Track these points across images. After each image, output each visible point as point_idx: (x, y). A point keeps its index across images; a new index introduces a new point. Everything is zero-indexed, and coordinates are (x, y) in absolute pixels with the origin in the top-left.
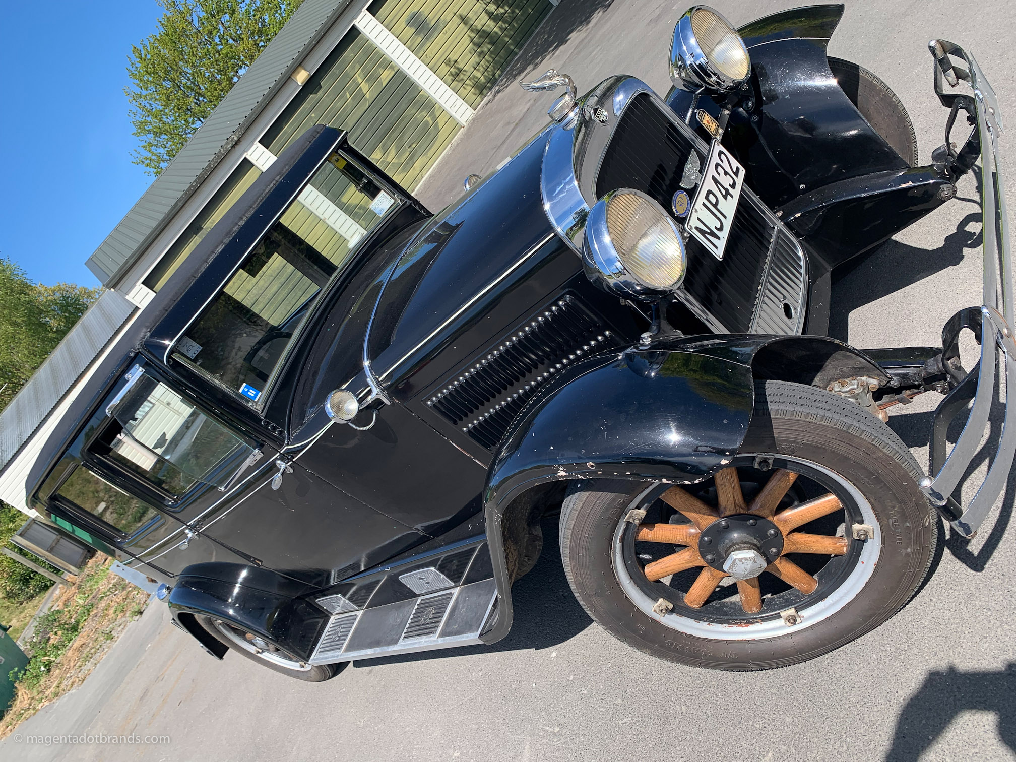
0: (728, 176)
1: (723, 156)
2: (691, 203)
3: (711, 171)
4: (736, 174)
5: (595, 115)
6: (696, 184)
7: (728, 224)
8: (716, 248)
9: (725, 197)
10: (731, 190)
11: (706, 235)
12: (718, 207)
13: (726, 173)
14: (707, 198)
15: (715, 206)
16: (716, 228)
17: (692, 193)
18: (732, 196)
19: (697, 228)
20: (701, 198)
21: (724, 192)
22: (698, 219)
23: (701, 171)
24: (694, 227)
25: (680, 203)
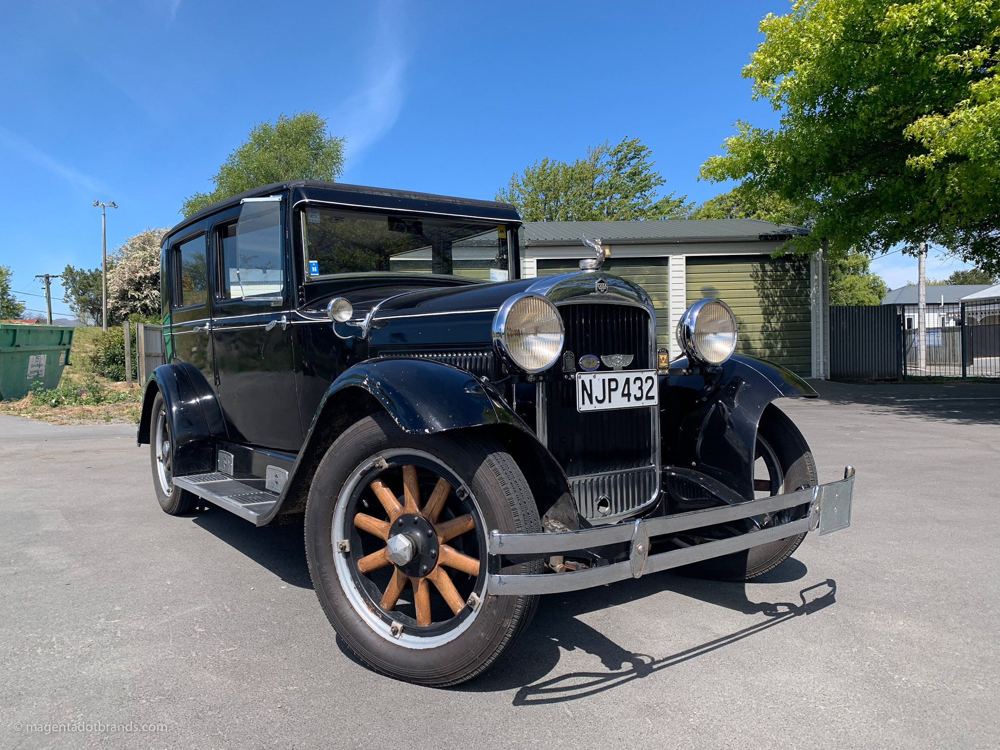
1: (650, 382)
2: (597, 370)
3: (632, 376)
4: (648, 398)
5: (599, 282)
6: (612, 369)
7: (606, 406)
8: (583, 403)
11: (585, 392)
12: (612, 393)
13: (640, 388)
14: (610, 380)
15: (610, 390)
16: (596, 397)
18: (629, 400)
19: (583, 381)
20: (607, 376)
22: (591, 381)
23: (624, 368)
24: (582, 379)
25: (589, 361)
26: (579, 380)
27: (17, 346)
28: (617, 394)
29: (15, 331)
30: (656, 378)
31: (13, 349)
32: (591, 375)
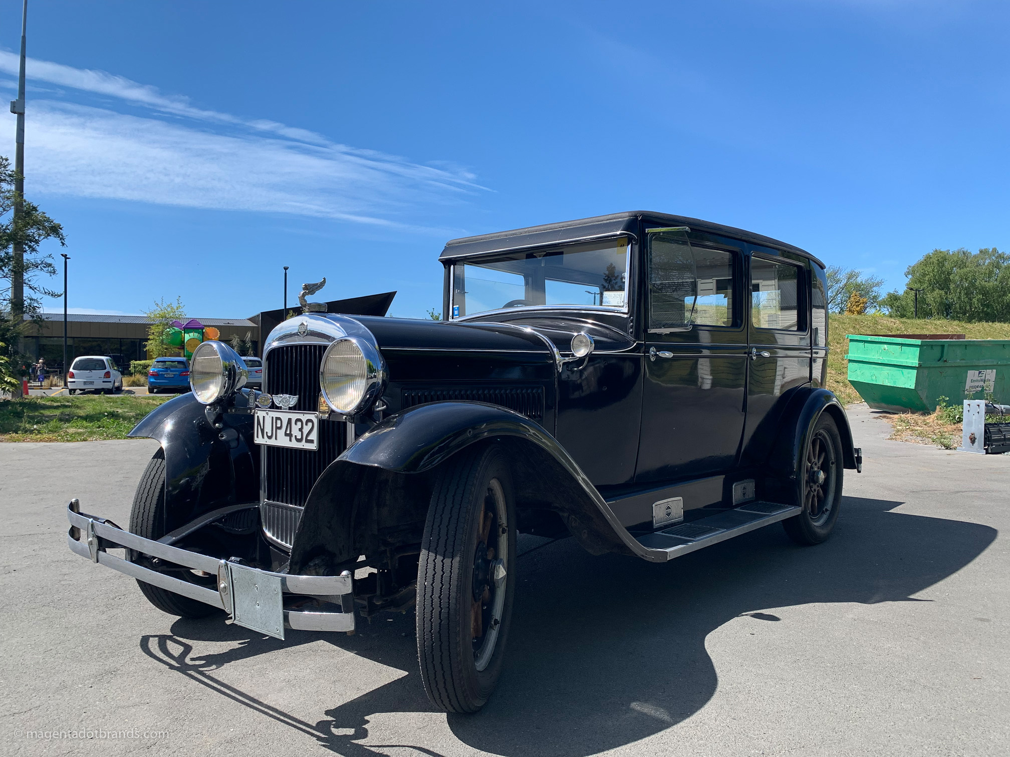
0: (300, 433)
1: (310, 424)
2: (269, 408)
3: (294, 416)
4: (308, 441)
6: (280, 408)
7: (274, 442)
8: (257, 437)
9: (286, 435)
10: (293, 438)
11: (259, 426)
12: (278, 431)
13: (301, 430)
14: (277, 419)
15: (277, 428)
16: (267, 432)
17: (273, 406)
18: (291, 440)
19: (258, 416)
20: (275, 414)
21: (288, 432)
24: (258, 415)
25: (264, 399)
26: (256, 415)
27: (946, 361)
28: (281, 433)
29: (943, 346)
30: (315, 421)
31: (940, 364)
32: (265, 412)
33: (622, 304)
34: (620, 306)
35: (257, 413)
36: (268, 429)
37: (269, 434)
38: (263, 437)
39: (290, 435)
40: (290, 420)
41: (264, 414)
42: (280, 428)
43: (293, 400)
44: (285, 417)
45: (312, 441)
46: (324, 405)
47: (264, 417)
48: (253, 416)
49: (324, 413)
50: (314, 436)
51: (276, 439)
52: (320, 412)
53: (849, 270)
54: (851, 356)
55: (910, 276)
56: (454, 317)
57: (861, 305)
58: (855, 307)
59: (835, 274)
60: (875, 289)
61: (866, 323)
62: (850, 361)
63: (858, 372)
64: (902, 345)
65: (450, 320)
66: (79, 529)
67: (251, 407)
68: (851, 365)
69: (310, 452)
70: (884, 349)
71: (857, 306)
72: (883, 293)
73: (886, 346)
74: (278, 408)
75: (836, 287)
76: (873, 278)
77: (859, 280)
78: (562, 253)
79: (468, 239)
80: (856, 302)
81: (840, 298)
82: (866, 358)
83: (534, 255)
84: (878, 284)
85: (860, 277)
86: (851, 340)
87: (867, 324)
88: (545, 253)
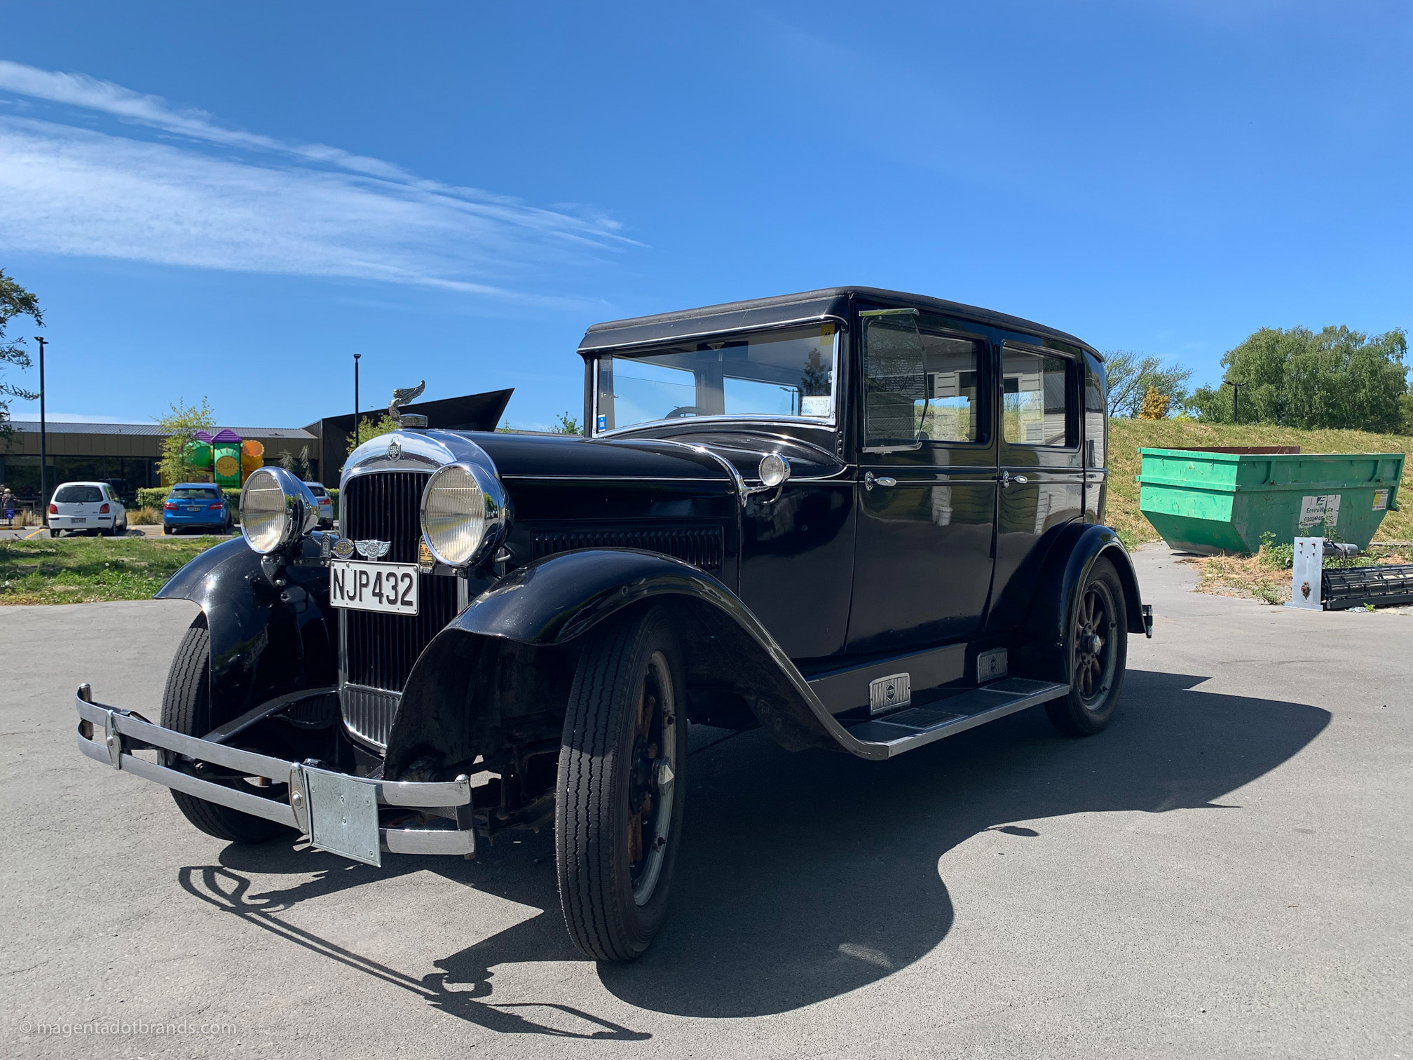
0: (394, 592)
3: (385, 569)
4: (404, 603)
6: (366, 558)
7: (358, 605)
8: (335, 598)
9: (374, 594)
10: (384, 599)
11: (337, 583)
12: (363, 589)
13: (395, 588)
14: (362, 573)
15: (361, 585)
16: (347, 591)
17: (356, 556)
18: (381, 602)
19: (335, 570)
21: (377, 591)
24: (335, 568)
25: (343, 546)
26: (332, 568)
27: (1272, 484)
28: (367, 592)
29: (1269, 463)
30: (415, 576)
31: (1266, 487)
32: (345, 564)
33: (827, 414)
34: (825, 417)
35: (334, 566)
36: (349, 587)
37: (351, 594)
38: (343, 598)
39: (380, 595)
40: (379, 575)
41: (343, 566)
42: (366, 585)
43: (383, 548)
44: (373, 570)
45: (410, 603)
46: (426, 554)
47: (343, 570)
48: (328, 569)
49: (426, 564)
50: (413, 596)
51: (361, 600)
52: (420, 563)
53: (1144, 357)
54: (1145, 477)
55: (1228, 366)
56: (599, 431)
57: (1161, 406)
58: (1152, 408)
59: (1126, 362)
60: (1180, 382)
61: (1166, 430)
62: (1144, 484)
63: (1154, 499)
64: (1214, 461)
65: (595, 435)
66: (91, 724)
67: (325, 556)
68: (1144, 490)
69: (407, 617)
70: (1190, 468)
71: (1156, 407)
72: (1191, 388)
73: (1191, 463)
74: (361, 558)
75: (1128, 380)
76: (1178, 367)
77: (1158, 370)
78: (746, 343)
79: (617, 323)
80: (1154, 401)
81: (1132, 396)
82: (1165, 480)
83: (709, 345)
84: (1184, 376)
85: (1159, 366)
86: (1145, 456)
87: (1168, 432)
88: (723, 343)
